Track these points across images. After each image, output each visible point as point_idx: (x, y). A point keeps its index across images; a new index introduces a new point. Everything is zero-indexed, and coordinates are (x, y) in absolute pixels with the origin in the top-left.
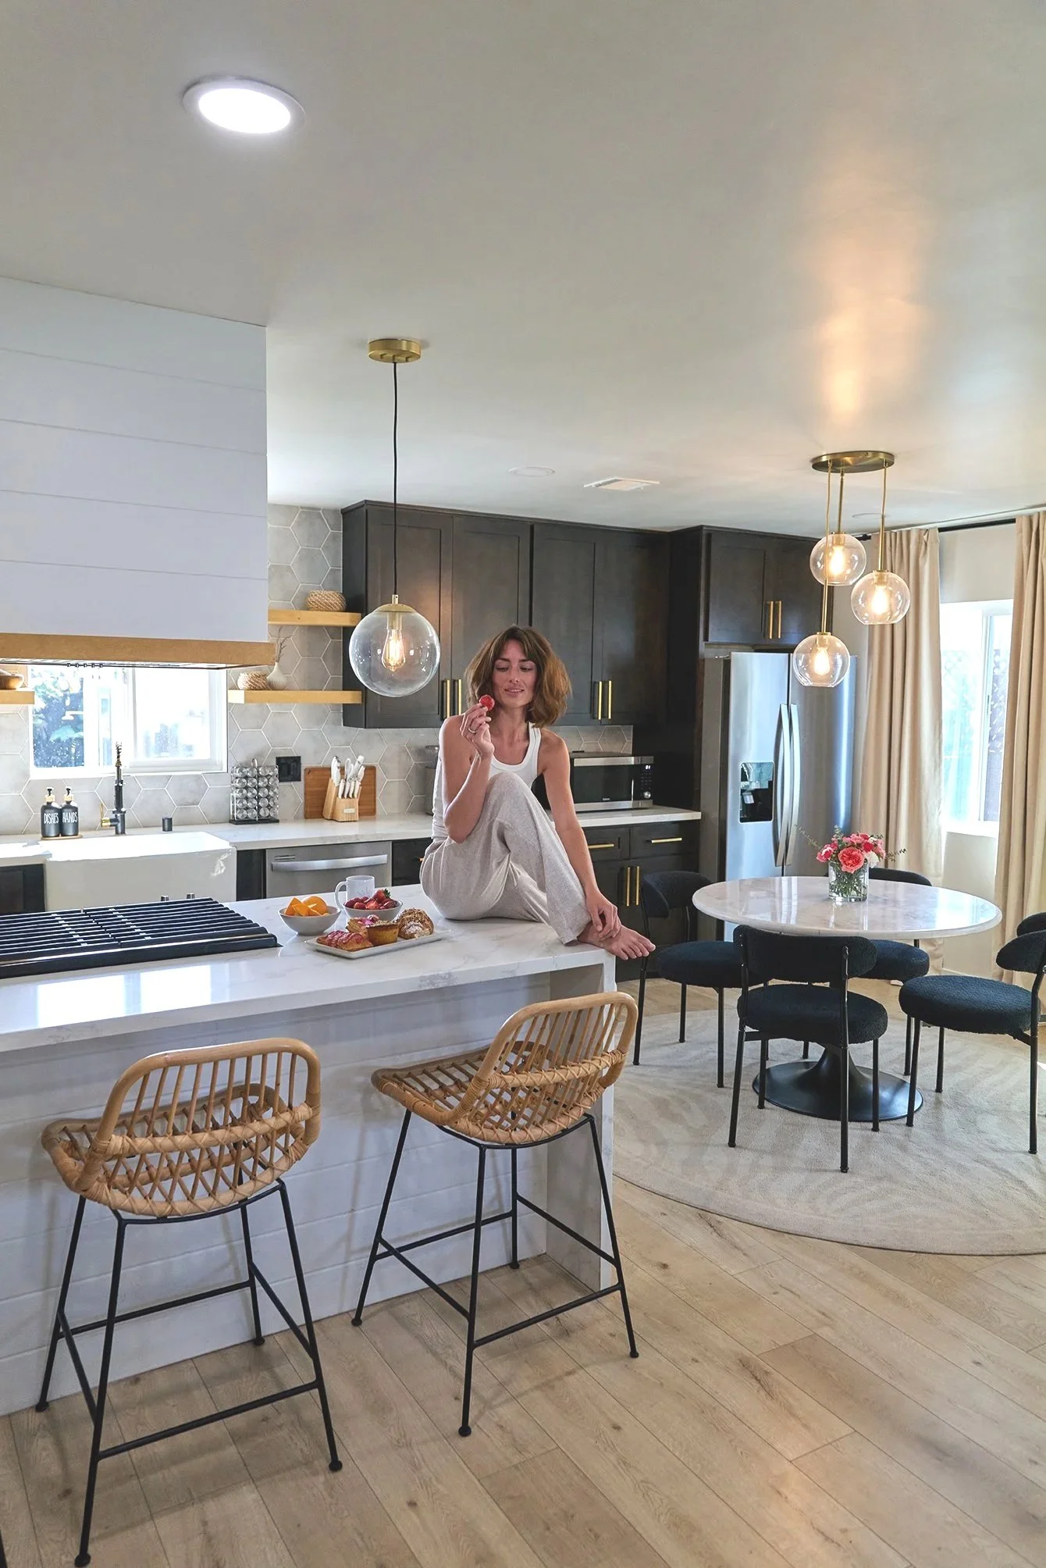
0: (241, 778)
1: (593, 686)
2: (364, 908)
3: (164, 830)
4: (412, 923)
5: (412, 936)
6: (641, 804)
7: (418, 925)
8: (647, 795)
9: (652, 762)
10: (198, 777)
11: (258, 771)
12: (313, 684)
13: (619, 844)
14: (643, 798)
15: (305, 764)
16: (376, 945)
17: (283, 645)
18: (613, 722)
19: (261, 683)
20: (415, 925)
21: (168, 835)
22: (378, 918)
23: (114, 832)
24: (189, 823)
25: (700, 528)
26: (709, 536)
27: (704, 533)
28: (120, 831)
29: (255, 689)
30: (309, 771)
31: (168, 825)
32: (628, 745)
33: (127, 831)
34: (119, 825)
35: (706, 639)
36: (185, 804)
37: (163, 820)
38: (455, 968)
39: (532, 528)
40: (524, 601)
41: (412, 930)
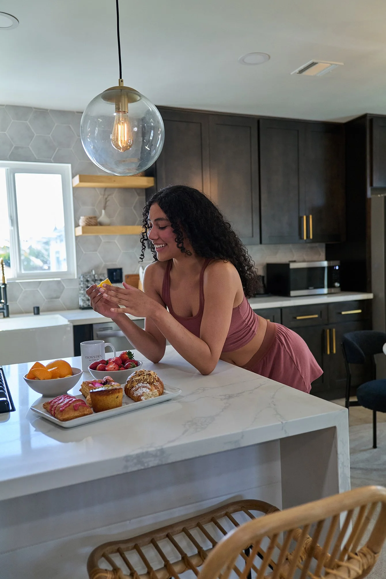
0: (84, 281)
1: (300, 220)
2: (104, 370)
3: (35, 314)
4: (140, 385)
5: (138, 399)
6: (333, 290)
7: (146, 387)
8: (337, 284)
9: (339, 264)
10: (58, 282)
11: (95, 277)
12: (127, 222)
13: (321, 315)
14: (334, 287)
15: (125, 273)
16: (96, 410)
17: (107, 199)
18: (314, 241)
19: (93, 221)
20: (144, 387)
21: (37, 317)
22: (112, 379)
23: (2, 316)
24: (52, 310)
25: (365, 116)
26: (371, 121)
27: (368, 118)
28: (6, 315)
29: (89, 225)
30: (128, 276)
31: (37, 311)
32: (323, 255)
33: (10, 316)
34: (5, 311)
35: (371, 184)
36: (52, 298)
37: (34, 308)
38: (170, 442)
39: (258, 122)
40: (255, 167)
41: (139, 392)
